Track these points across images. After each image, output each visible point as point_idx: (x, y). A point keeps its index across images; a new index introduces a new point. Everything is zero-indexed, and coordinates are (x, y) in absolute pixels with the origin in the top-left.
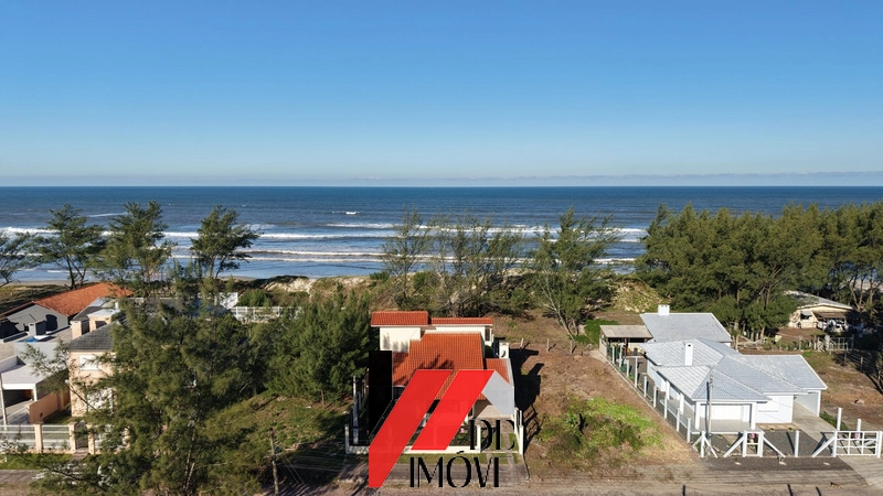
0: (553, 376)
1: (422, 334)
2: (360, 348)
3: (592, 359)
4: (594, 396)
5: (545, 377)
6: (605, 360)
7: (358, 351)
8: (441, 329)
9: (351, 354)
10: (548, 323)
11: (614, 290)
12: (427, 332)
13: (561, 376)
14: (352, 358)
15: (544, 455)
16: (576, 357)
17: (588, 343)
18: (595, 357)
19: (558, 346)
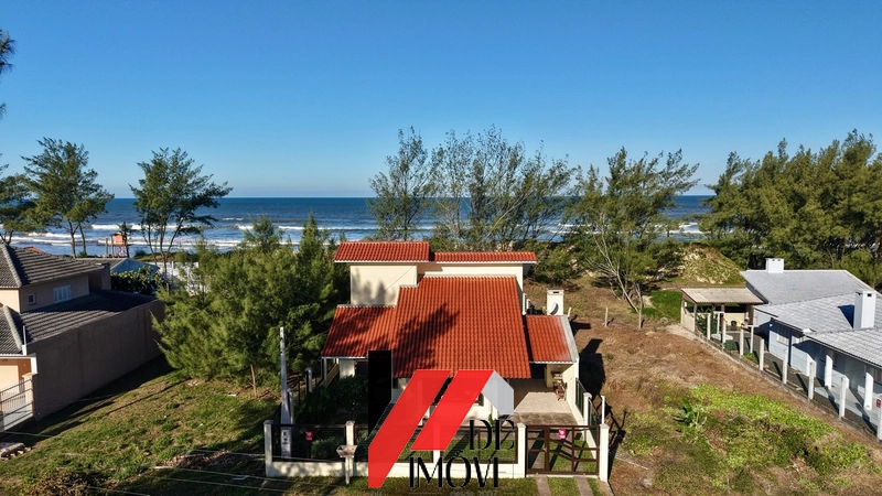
0: (622, 355)
1: (420, 277)
2: (319, 302)
3: (671, 336)
4: (696, 382)
5: (610, 357)
6: (691, 336)
7: (317, 306)
8: (450, 271)
9: (302, 309)
10: (598, 295)
11: (679, 258)
12: (428, 274)
13: (635, 357)
14: (306, 316)
15: (648, 482)
16: (650, 333)
17: (660, 316)
18: (675, 333)
19: (617, 320)
